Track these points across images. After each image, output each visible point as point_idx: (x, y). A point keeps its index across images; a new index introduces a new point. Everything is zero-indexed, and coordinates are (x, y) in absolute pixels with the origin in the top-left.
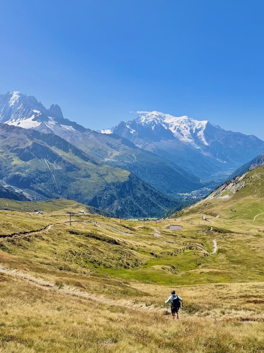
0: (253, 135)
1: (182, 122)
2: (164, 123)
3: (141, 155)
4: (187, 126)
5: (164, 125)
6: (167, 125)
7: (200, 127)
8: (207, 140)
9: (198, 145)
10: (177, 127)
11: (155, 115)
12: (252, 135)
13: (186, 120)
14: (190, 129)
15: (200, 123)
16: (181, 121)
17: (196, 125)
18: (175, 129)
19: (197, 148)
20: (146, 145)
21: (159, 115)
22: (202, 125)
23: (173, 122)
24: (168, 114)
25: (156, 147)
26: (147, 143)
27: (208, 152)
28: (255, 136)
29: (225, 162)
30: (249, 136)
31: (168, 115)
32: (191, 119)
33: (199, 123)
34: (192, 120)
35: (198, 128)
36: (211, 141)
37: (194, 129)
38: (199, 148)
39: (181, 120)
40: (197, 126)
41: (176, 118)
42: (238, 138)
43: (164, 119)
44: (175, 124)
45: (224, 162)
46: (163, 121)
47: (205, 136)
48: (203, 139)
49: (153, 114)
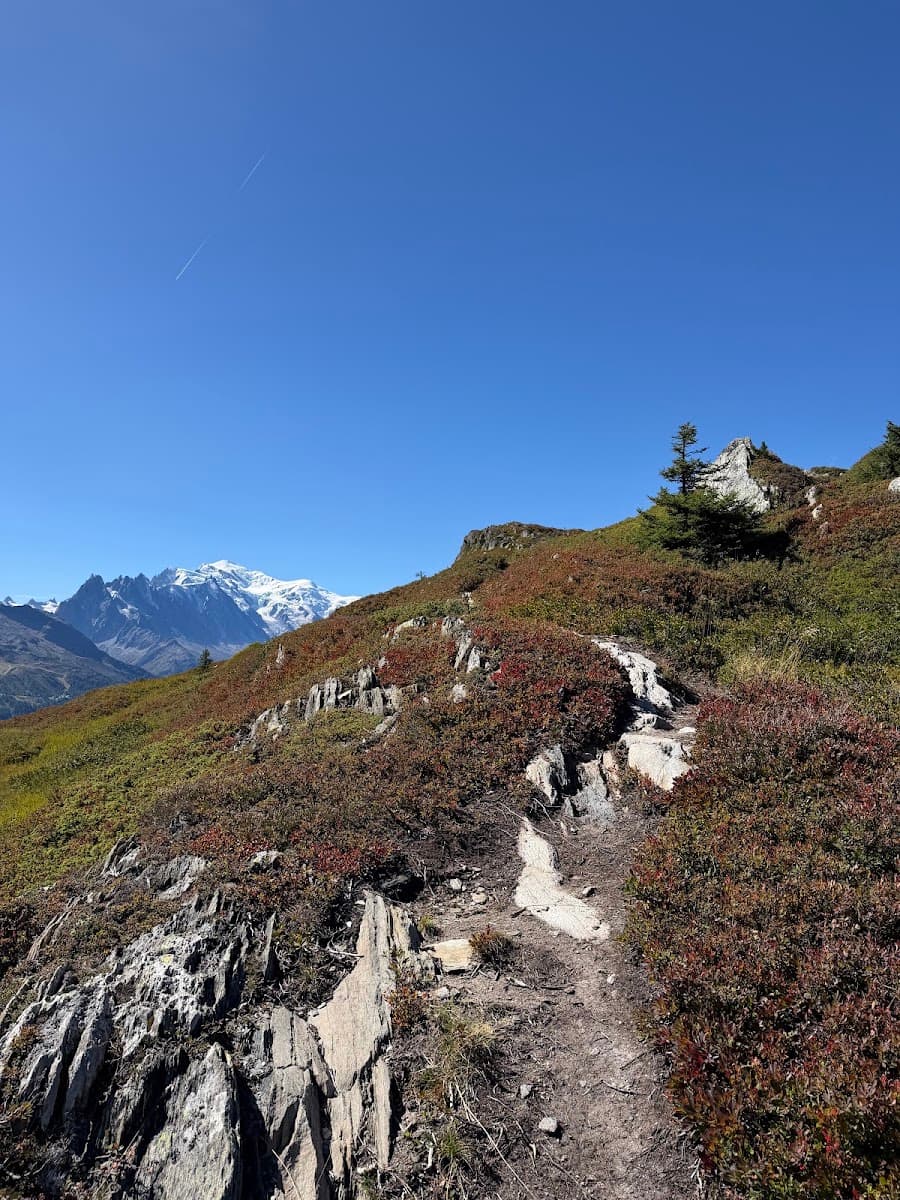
1: (293, 594)
2: (244, 595)
3: (91, 680)
4: (306, 607)
5: (238, 600)
6: (250, 600)
10: (279, 609)
11: (220, 571)
13: (305, 590)
16: (290, 593)
18: (272, 613)
20: (158, 652)
21: (233, 571)
23: (269, 595)
24: (259, 570)
25: (188, 658)
26: (162, 645)
31: (260, 574)
32: (322, 591)
34: (323, 594)
39: (292, 591)
41: (283, 583)
43: (247, 586)
44: (276, 599)
46: (241, 588)
49: (212, 568)
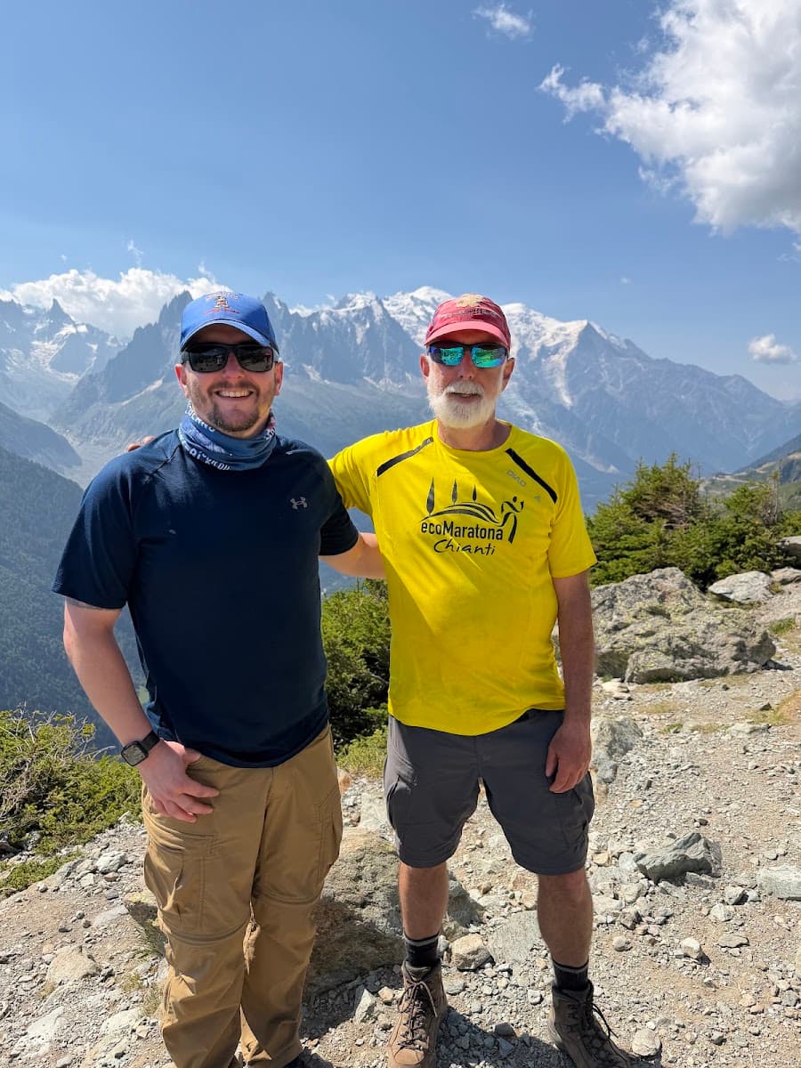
0: (740, 377)
7: (558, 340)
8: (572, 388)
9: (529, 401)
12: (735, 376)
14: (521, 347)
15: (561, 329)
17: (545, 335)
19: (523, 413)
22: (568, 335)
27: (558, 430)
28: (744, 380)
29: (612, 468)
30: (728, 378)
32: (535, 315)
33: (557, 329)
34: (538, 319)
35: (551, 344)
36: (584, 391)
37: (536, 349)
38: (531, 412)
40: (549, 335)
42: (685, 381)
45: (609, 466)
47: (568, 372)
48: (560, 384)
